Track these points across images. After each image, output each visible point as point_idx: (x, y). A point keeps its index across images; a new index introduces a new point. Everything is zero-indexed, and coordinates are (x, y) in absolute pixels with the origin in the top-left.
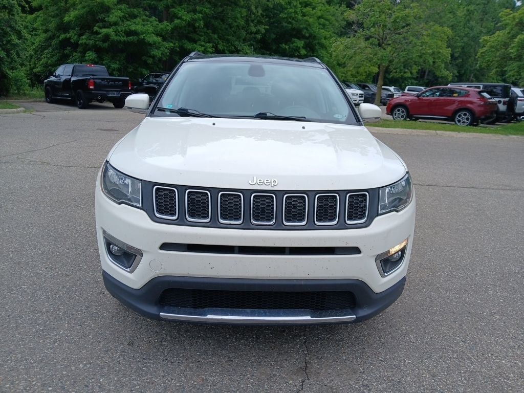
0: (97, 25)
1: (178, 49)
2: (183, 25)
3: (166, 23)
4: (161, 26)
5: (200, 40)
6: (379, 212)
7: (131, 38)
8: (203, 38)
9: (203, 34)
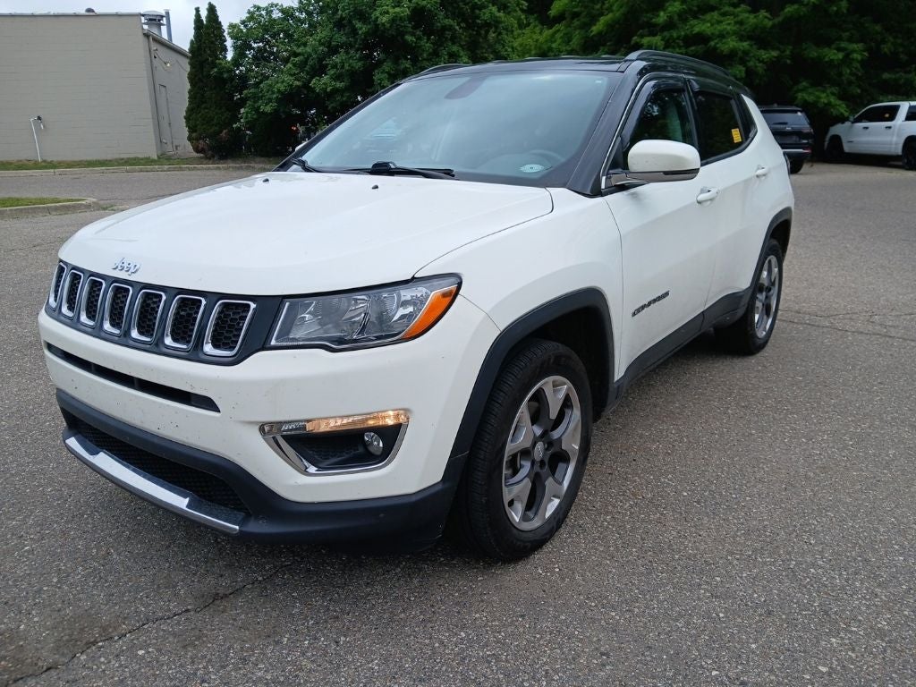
0: (639, 33)
1: (788, 61)
2: (802, 13)
3: (763, 13)
4: (752, 19)
5: (840, 39)
6: (273, 342)
7: (693, 48)
8: (847, 34)
9: (851, 26)
